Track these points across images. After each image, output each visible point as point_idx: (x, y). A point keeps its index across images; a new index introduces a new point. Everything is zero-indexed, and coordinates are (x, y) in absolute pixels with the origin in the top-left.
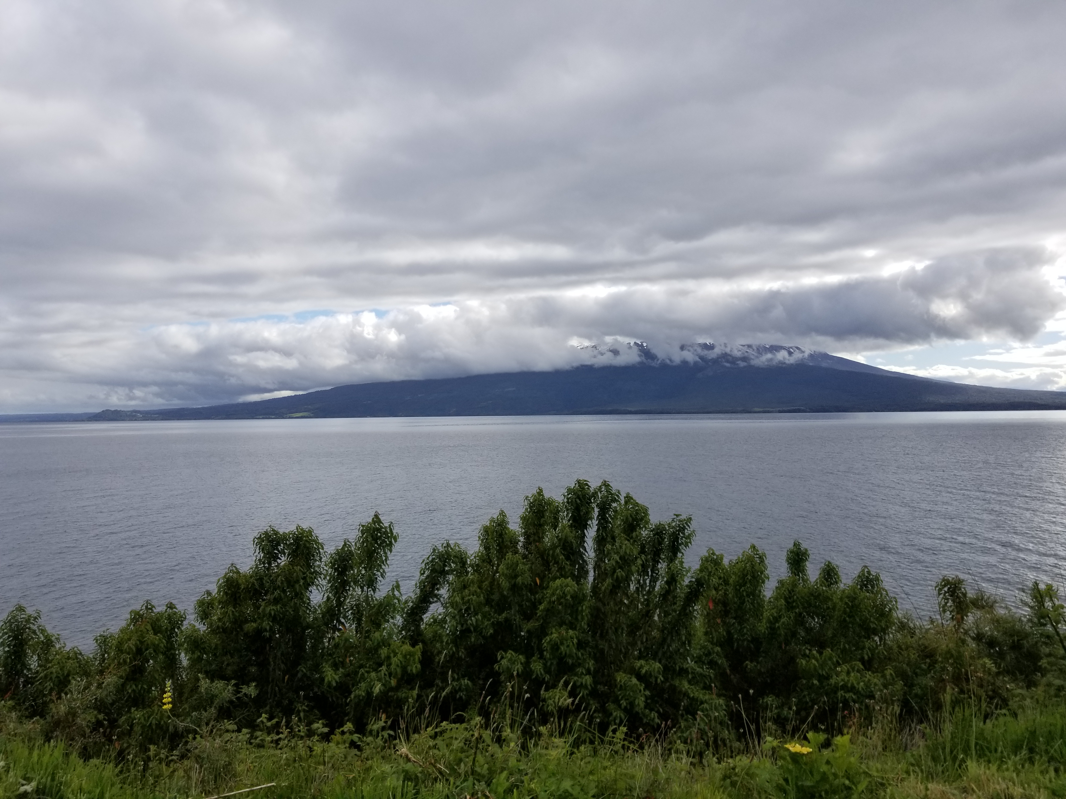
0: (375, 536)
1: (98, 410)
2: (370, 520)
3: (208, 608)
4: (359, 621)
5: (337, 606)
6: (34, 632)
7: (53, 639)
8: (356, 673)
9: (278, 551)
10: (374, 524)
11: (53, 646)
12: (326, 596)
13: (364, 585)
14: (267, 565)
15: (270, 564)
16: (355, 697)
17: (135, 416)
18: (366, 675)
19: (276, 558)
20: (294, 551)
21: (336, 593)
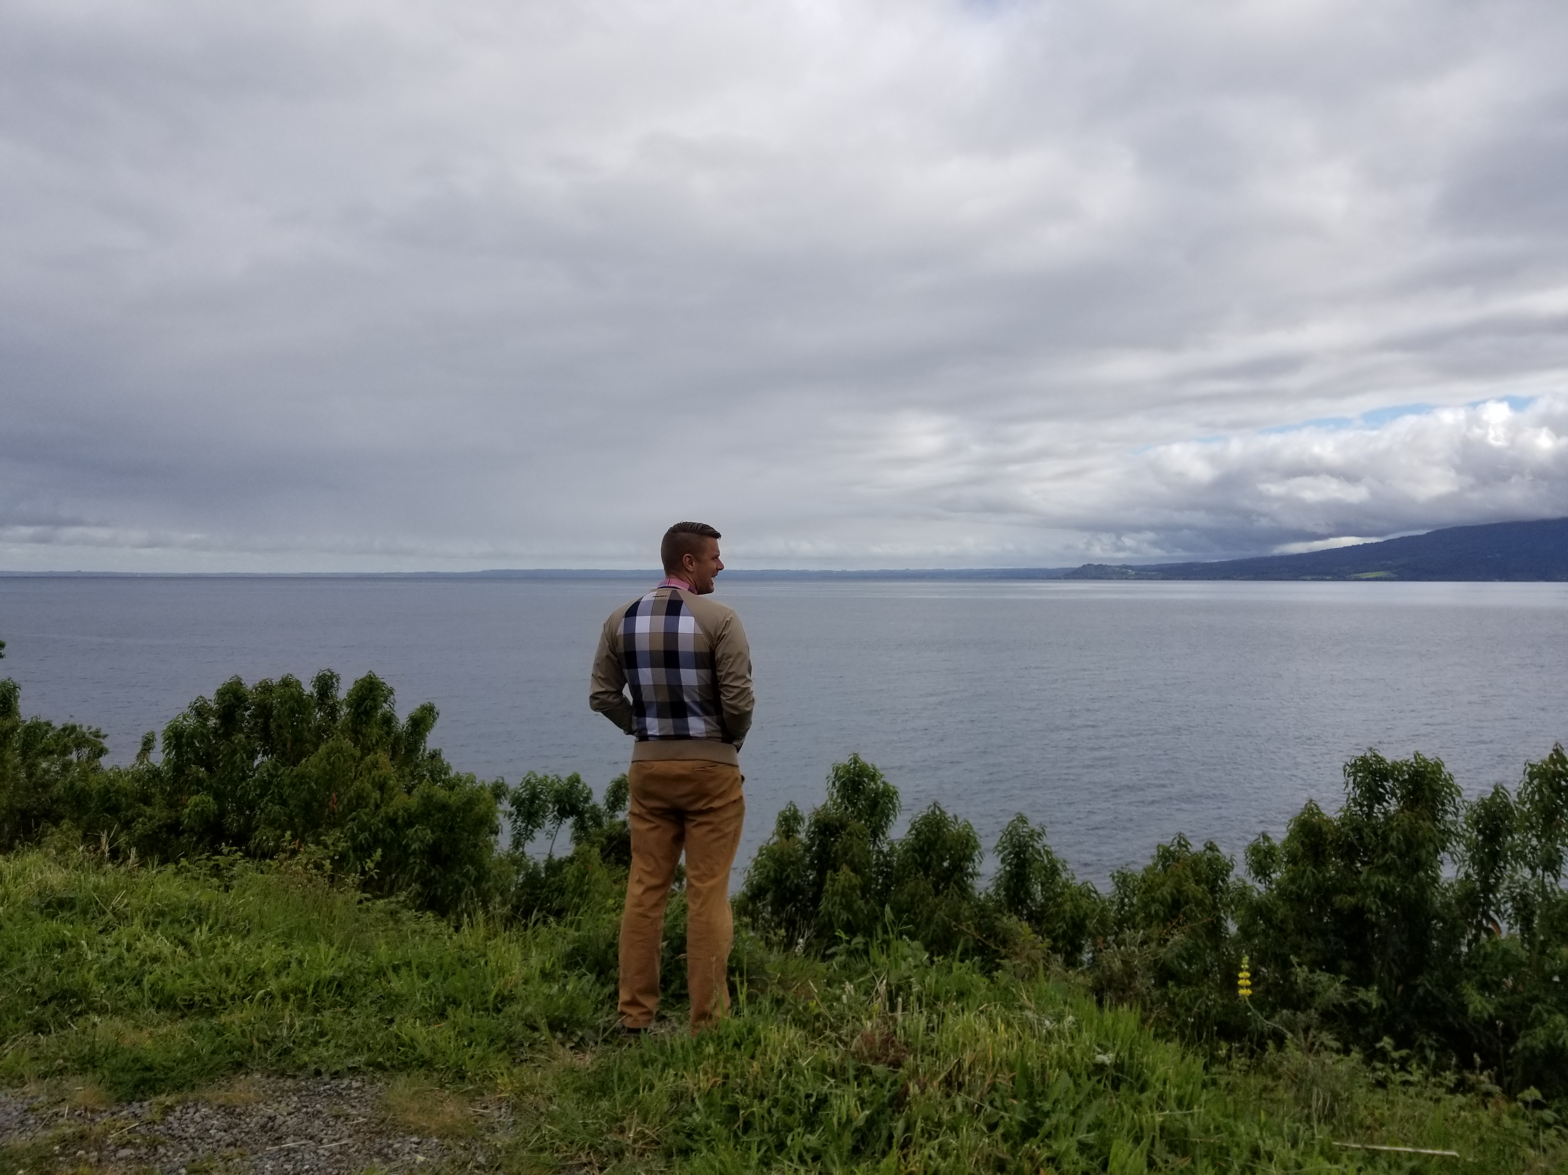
0: (1555, 786)
1: (1077, 565)
2: (1546, 757)
3: (1265, 858)
4: (1527, 925)
5: (1483, 891)
6: (1039, 853)
7: (1059, 866)
8: (1525, 1008)
9: (1385, 789)
10: (1555, 765)
11: (1059, 874)
12: (1463, 870)
13: (1538, 865)
14: (1365, 809)
15: (1371, 807)
16: (1525, 1048)
17: (1126, 573)
18: (1545, 1015)
19: (1380, 799)
20: (1409, 793)
21: (1481, 870)
